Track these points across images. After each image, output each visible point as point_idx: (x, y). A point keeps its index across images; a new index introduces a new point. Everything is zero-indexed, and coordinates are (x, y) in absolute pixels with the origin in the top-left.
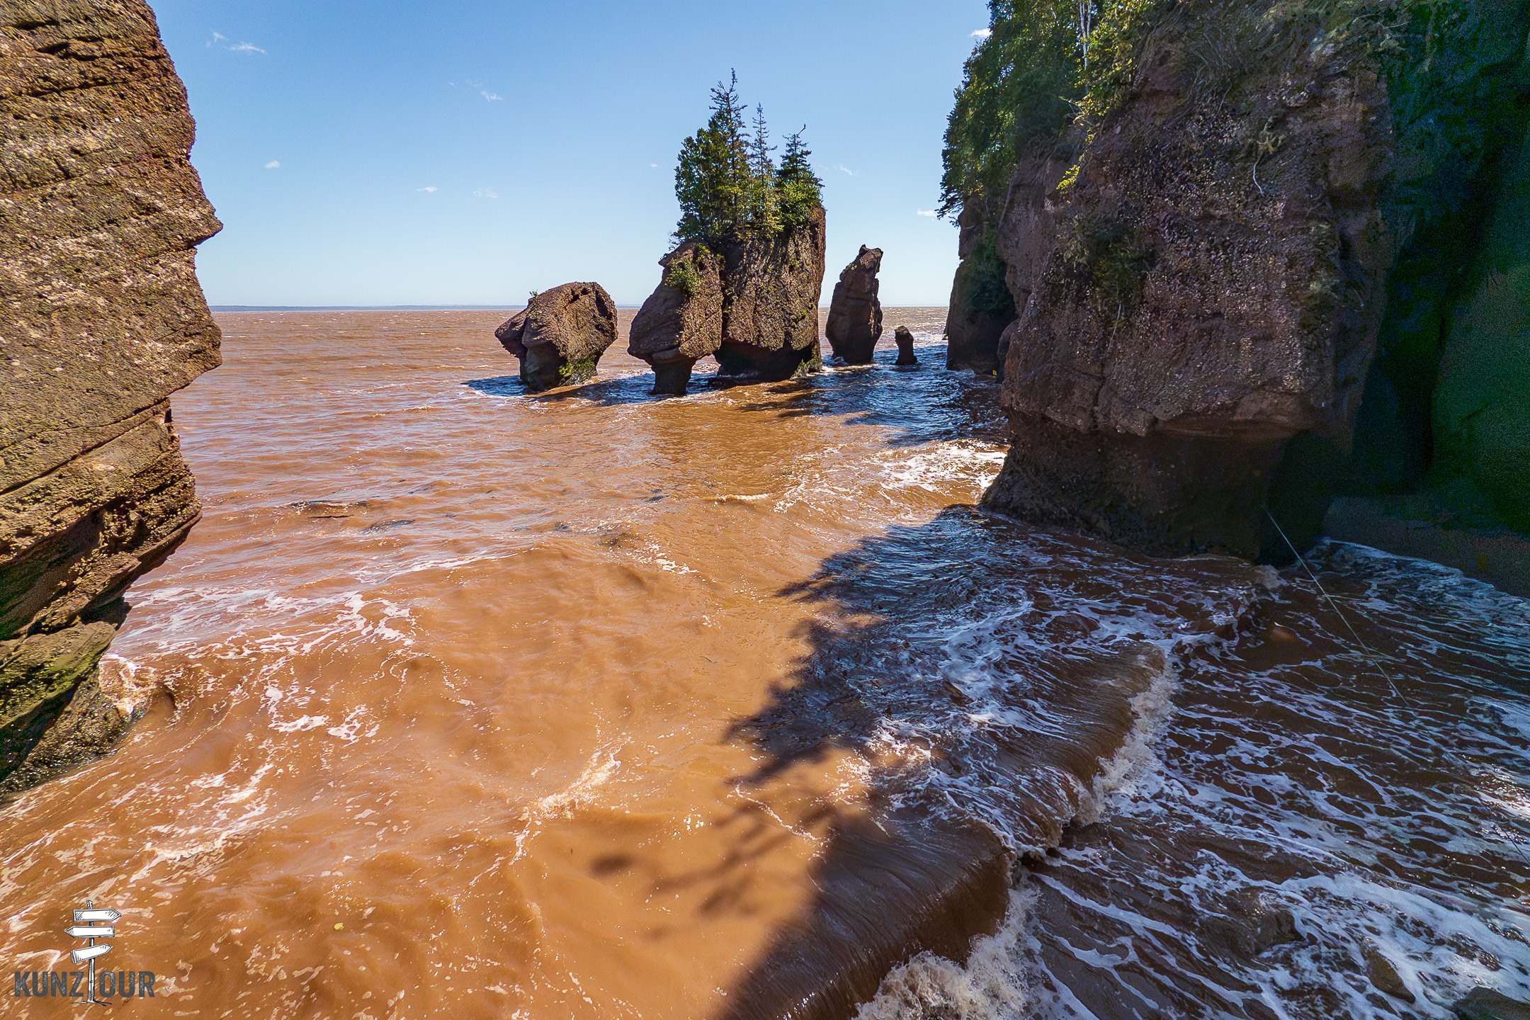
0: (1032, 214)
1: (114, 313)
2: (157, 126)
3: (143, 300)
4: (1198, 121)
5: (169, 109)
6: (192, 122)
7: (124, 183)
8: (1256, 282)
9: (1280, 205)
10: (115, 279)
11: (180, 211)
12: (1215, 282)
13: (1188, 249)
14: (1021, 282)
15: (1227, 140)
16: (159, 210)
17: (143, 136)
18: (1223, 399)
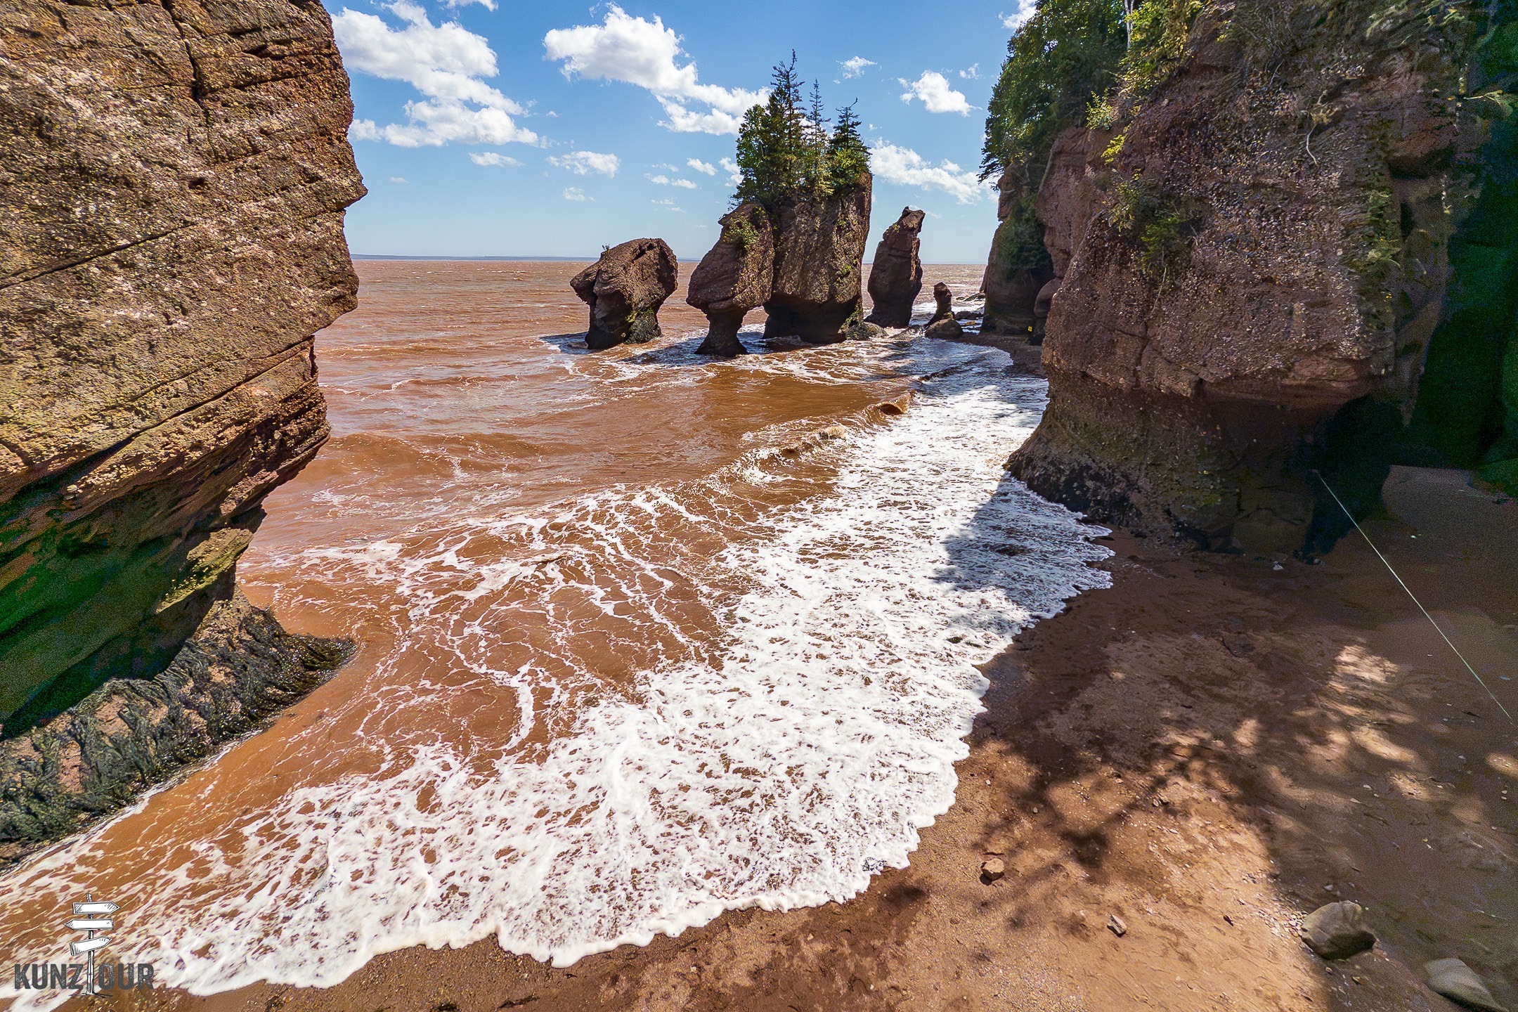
0: (1072, 180)
1: (279, 264)
2: (324, 108)
3: (303, 253)
4: (1249, 94)
5: (335, 96)
6: (352, 106)
7: (296, 156)
8: (1310, 248)
9: (1336, 175)
10: (282, 236)
11: (336, 179)
12: (1266, 248)
13: (1237, 215)
14: (1060, 242)
15: (1278, 112)
16: (321, 179)
17: (314, 119)
18: (1275, 362)
